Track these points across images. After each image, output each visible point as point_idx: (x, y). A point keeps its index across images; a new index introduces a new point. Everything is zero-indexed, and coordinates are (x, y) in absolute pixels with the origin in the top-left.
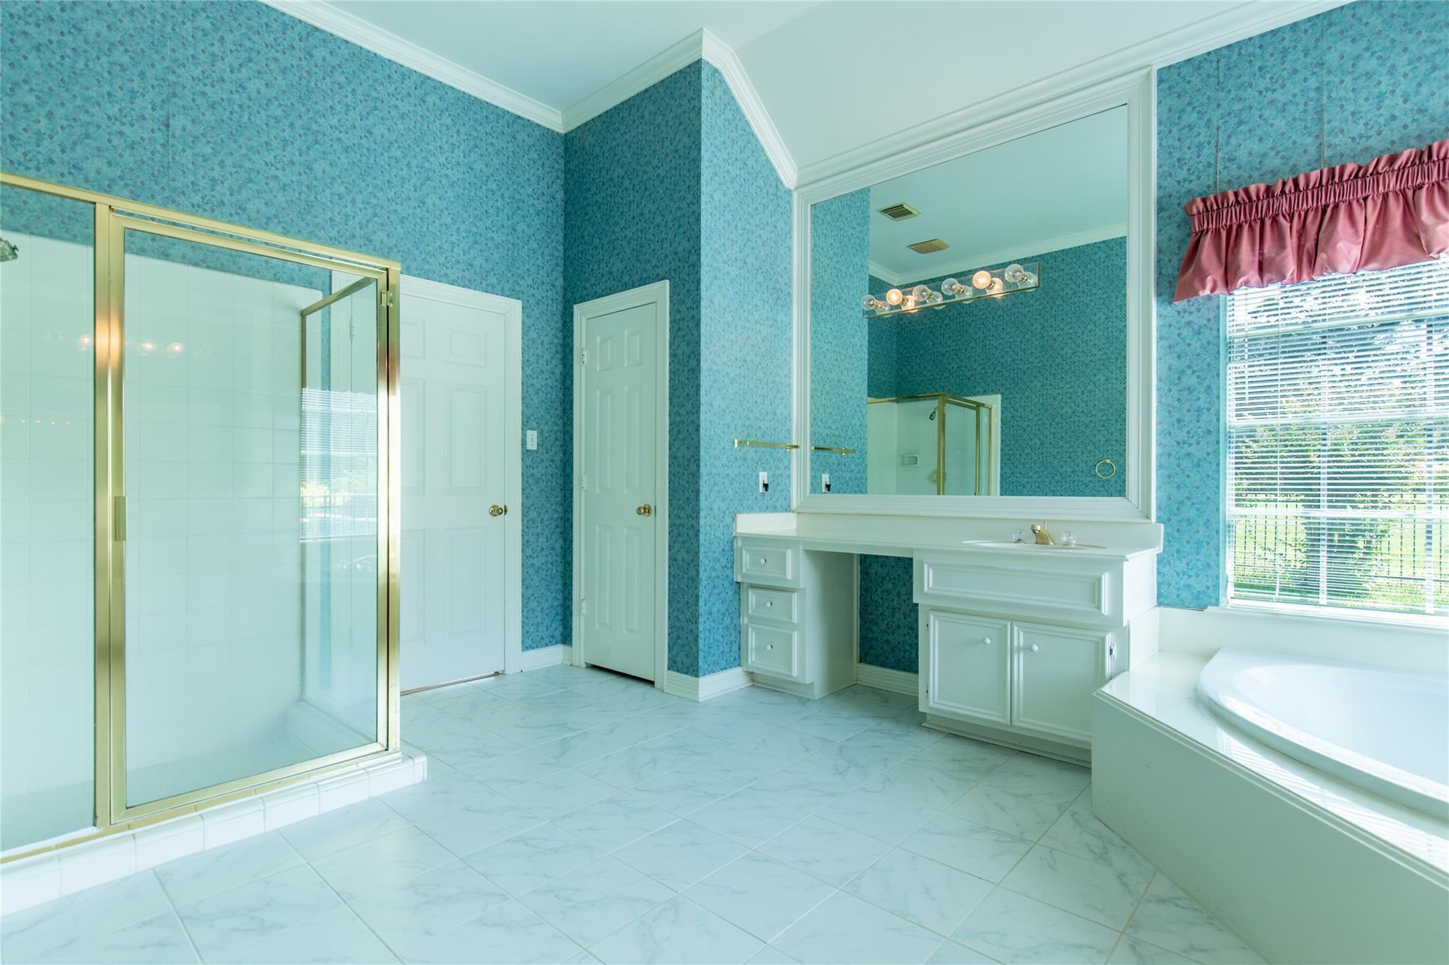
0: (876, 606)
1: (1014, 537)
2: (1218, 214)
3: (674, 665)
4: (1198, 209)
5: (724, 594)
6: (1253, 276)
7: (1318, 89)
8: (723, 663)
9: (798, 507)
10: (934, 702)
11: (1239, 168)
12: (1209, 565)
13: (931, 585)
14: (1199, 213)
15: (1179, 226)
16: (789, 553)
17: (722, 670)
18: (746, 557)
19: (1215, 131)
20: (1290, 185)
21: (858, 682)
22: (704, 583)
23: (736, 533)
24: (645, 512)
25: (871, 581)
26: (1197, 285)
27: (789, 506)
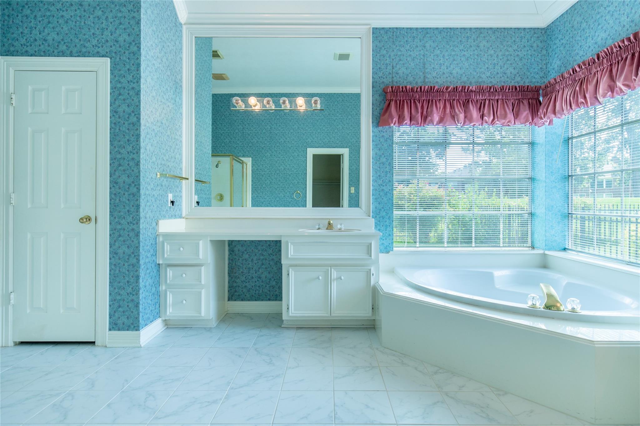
0: (239, 269)
1: (317, 227)
2: (397, 94)
3: (114, 326)
4: (390, 90)
5: (152, 273)
6: (407, 121)
7: (424, 55)
8: (151, 317)
9: (187, 215)
10: (292, 313)
11: (400, 78)
12: (390, 235)
13: (292, 254)
14: (390, 92)
15: (380, 95)
16: (201, 242)
17: (151, 322)
18: (167, 247)
19: (392, 60)
20: (419, 89)
21: (228, 312)
22: (142, 267)
23: (159, 232)
24: (87, 221)
25: (235, 255)
26: (390, 121)
27: (181, 215)
